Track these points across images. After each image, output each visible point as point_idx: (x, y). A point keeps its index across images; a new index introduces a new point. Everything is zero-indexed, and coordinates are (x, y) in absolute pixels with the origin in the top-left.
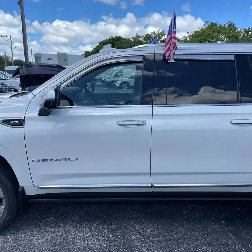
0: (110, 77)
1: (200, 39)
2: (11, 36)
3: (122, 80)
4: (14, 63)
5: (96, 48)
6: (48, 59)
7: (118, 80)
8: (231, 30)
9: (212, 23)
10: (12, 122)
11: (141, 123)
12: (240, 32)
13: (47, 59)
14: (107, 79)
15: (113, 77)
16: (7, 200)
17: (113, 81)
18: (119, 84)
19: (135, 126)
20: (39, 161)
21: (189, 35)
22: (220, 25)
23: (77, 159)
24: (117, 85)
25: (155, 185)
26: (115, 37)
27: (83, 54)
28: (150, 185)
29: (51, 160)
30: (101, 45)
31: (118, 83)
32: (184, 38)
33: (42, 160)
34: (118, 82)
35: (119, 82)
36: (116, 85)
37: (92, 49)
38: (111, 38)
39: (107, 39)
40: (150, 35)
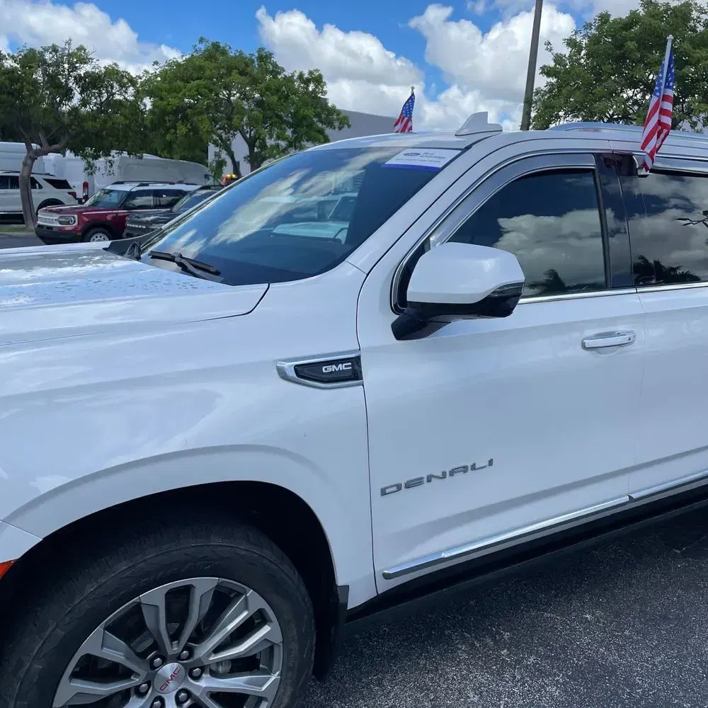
8: (268, 72)
9: (216, 46)
10: (326, 369)
12: (289, 80)
20: (399, 487)
23: (491, 463)
29: (430, 478)
32: (144, 78)
33: (407, 484)
40: (42, 54)
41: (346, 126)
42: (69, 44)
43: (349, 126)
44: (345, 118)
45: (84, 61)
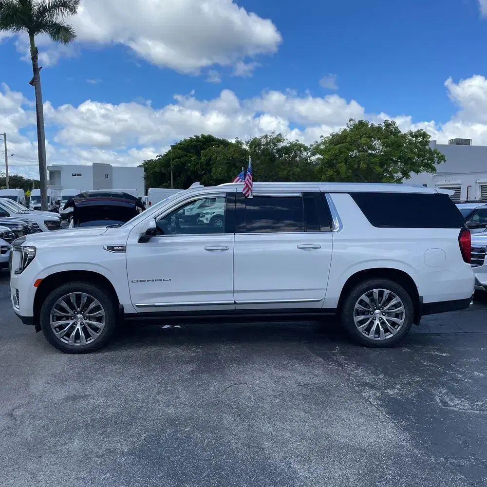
0: (193, 208)
1: (340, 148)
2: (5, 133)
3: (214, 213)
4: (8, 183)
5: (165, 155)
6: (75, 175)
7: (208, 213)
9: (361, 122)
11: (225, 248)
12: (404, 136)
13: (73, 175)
14: (188, 211)
15: (198, 208)
16: (107, 317)
17: (198, 215)
18: (209, 220)
19: (219, 251)
20: (138, 281)
21: (323, 141)
22: (372, 125)
23: (170, 280)
24: (205, 221)
25: (237, 302)
26: (200, 137)
27: (140, 166)
28: (233, 302)
29: (148, 281)
30: (175, 150)
31: (207, 218)
32: (315, 146)
33: (140, 281)
34: (206, 216)
35: (209, 217)
36: (203, 221)
37: (158, 156)
38: (193, 137)
39: (185, 140)
40: (260, 140)
41: (443, 161)
42: (274, 133)
43: (445, 161)
44: (442, 156)
45: (280, 141)
